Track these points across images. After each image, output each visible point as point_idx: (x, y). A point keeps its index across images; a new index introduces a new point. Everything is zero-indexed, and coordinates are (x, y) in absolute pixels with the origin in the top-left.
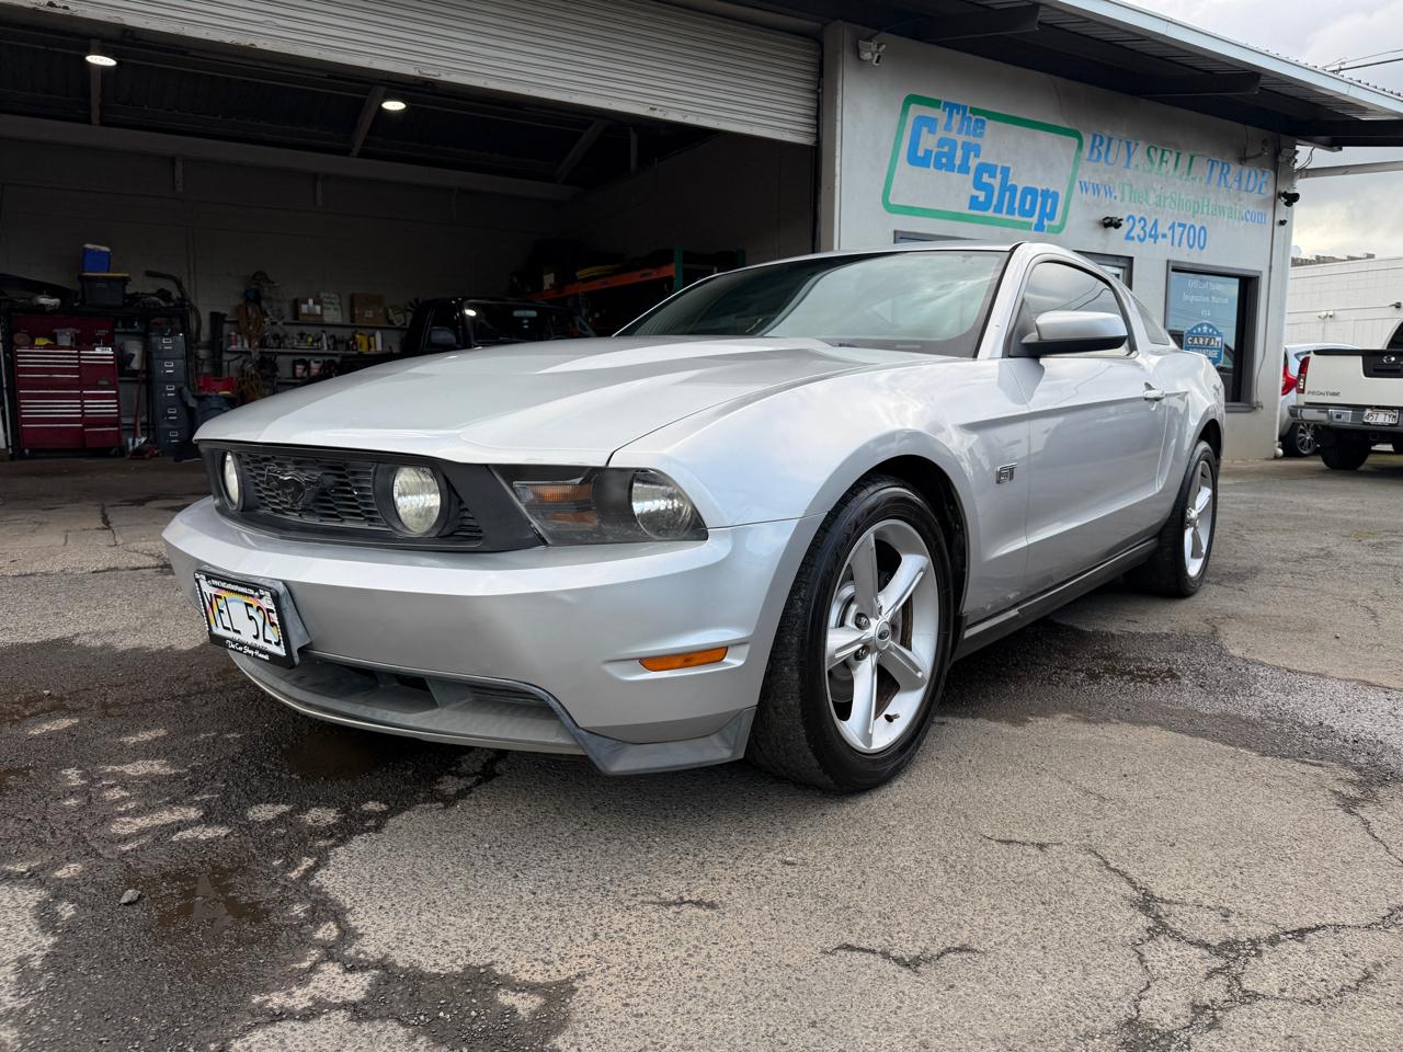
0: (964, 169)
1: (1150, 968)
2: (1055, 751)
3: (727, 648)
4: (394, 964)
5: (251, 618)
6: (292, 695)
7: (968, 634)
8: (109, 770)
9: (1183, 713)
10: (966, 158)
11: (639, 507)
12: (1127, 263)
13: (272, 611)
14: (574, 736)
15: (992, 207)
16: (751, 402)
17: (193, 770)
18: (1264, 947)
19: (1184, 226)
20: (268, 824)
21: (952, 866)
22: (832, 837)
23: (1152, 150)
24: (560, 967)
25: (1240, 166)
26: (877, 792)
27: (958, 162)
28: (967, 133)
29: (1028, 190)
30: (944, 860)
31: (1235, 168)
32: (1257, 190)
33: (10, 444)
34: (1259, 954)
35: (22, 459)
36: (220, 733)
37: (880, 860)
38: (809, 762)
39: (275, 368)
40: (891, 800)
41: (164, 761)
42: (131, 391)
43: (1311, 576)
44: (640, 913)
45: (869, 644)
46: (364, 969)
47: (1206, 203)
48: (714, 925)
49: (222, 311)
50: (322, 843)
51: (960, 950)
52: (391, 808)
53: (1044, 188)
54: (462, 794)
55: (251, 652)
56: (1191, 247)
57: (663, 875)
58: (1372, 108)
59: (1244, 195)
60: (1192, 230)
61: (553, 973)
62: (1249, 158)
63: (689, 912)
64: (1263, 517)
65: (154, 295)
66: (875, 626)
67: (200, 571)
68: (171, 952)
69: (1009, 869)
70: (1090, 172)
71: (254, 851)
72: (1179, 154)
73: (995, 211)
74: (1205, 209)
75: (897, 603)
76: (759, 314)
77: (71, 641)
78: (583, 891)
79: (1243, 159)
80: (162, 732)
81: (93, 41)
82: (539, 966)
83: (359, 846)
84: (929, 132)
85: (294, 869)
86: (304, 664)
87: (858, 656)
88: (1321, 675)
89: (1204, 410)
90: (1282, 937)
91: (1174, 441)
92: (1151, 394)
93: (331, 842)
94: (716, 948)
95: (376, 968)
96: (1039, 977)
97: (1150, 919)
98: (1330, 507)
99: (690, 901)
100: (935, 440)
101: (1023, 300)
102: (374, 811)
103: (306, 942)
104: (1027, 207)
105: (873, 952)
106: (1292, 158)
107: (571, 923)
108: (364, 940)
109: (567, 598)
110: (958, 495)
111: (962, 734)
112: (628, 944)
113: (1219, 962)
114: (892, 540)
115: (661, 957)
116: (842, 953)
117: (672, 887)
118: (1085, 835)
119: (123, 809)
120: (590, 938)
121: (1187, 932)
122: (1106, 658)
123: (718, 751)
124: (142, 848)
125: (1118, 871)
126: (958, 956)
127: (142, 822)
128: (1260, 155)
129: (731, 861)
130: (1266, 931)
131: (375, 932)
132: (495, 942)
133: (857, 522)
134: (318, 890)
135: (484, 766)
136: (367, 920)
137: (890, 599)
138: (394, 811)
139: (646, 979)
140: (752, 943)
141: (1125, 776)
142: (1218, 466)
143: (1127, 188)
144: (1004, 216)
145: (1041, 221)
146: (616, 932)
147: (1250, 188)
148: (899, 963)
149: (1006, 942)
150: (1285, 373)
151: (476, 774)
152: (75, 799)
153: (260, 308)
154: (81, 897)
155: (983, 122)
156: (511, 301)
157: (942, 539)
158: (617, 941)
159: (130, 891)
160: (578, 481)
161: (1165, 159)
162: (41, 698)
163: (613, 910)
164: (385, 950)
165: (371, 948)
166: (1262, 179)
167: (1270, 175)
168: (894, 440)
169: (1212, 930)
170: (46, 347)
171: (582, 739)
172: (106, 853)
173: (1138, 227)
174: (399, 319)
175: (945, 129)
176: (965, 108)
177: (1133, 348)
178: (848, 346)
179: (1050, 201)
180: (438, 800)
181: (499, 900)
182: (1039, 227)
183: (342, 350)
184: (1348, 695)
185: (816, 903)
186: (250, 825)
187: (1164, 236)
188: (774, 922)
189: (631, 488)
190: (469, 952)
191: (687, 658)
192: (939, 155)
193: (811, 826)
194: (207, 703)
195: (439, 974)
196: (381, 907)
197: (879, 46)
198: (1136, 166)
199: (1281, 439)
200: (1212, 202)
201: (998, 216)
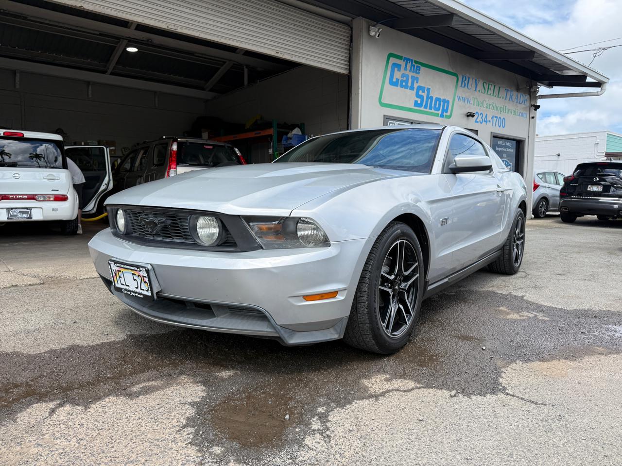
0: (412, 88)
3: (338, 292)
10: (413, 83)
15: (423, 106)
19: (497, 117)
23: (485, 84)
25: (517, 93)
27: (409, 85)
28: (413, 72)
29: (438, 99)
31: (515, 93)
32: (523, 103)
47: (505, 108)
53: (444, 98)
56: (500, 127)
59: (519, 105)
60: (500, 119)
62: (521, 89)
70: (462, 92)
72: (495, 86)
73: (424, 108)
74: (505, 110)
79: (518, 89)
84: (398, 70)
104: (437, 107)
106: (536, 92)
110: (426, 230)
128: (524, 88)
143: (475, 100)
144: (428, 110)
145: (442, 113)
147: (521, 102)
155: (420, 68)
161: (490, 88)
166: (525, 98)
167: (528, 96)
173: (480, 117)
175: (404, 70)
176: (412, 60)
179: (446, 104)
182: (442, 116)
187: (490, 121)
192: (402, 81)
197: (379, 29)
198: (479, 91)
199: (533, 210)
200: (507, 108)
201: (425, 110)
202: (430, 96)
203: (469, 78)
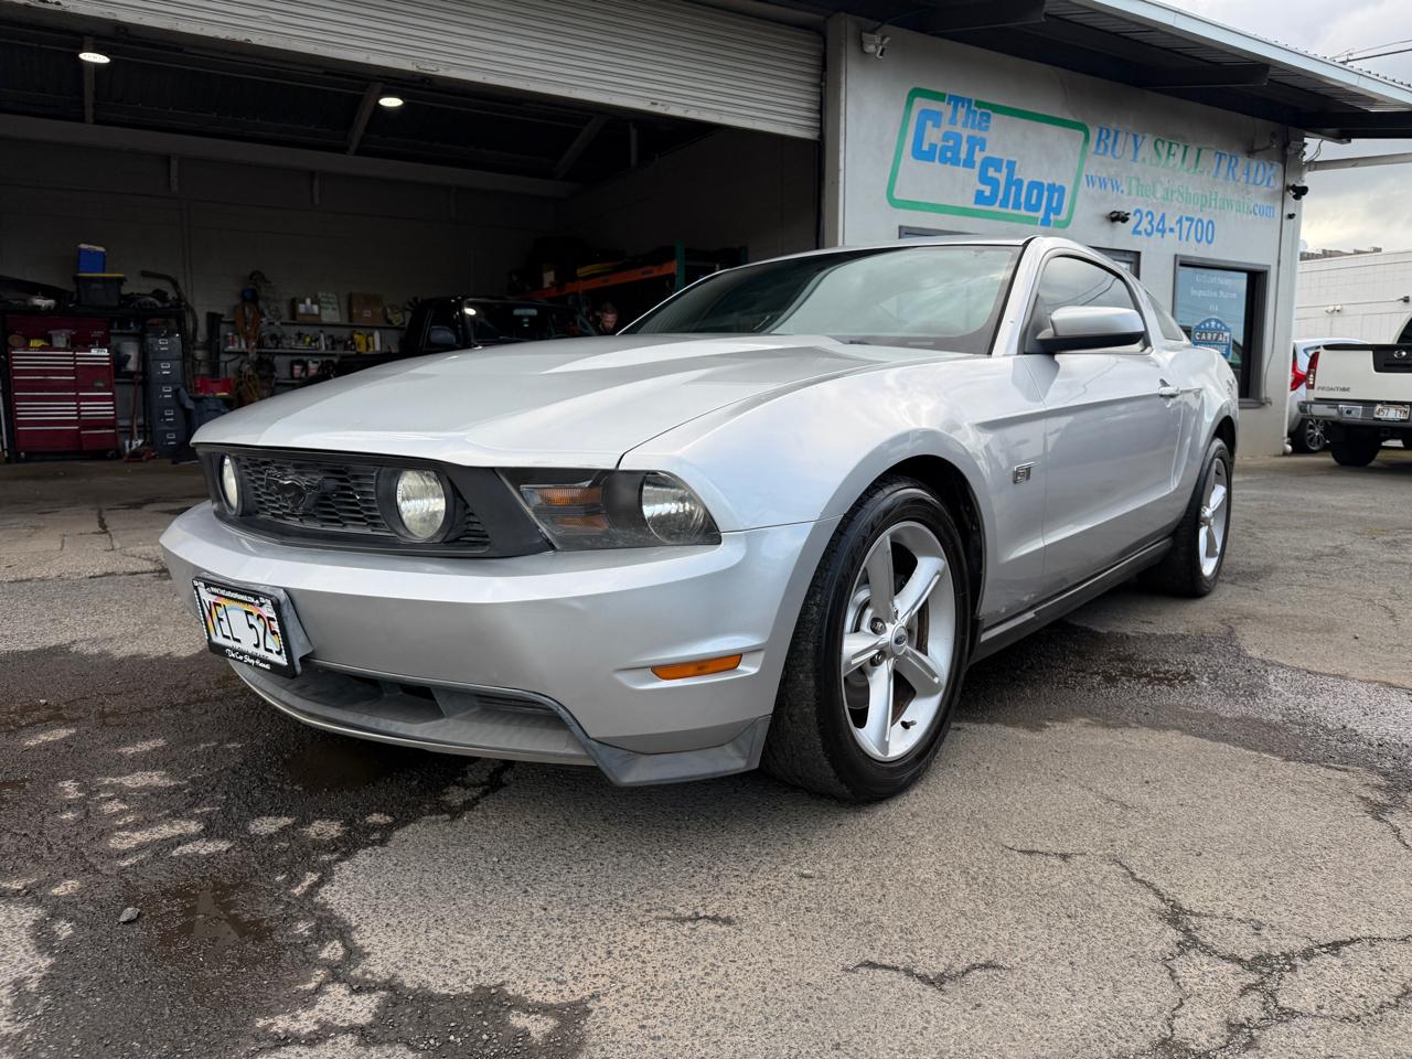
0: (969, 163)
1: (1182, 984)
2: (1074, 758)
3: (741, 655)
4: (402, 984)
5: (251, 626)
6: (292, 704)
7: (985, 637)
8: (106, 782)
9: (1203, 717)
10: (971, 152)
11: (649, 511)
12: (1134, 259)
13: (273, 620)
14: (584, 747)
15: (998, 202)
16: (763, 402)
17: (193, 781)
18: (1298, 961)
19: (1191, 220)
20: (270, 837)
21: (973, 878)
22: (849, 848)
23: (1159, 144)
24: (574, 988)
25: (1247, 159)
26: (894, 801)
27: (963, 156)
28: (972, 127)
29: (1034, 185)
30: (965, 872)
31: (1243, 161)
32: (1265, 183)
33: (5, 447)
34: (1294, 968)
35: (17, 462)
36: (221, 742)
37: (899, 872)
38: (826, 772)
39: (272, 368)
40: (908, 810)
41: (164, 773)
42: (128, 392)
43: (1326, 574)
44: (654, 930)
45: (885, 650)
46: (371, 990)
47: (1213, 197)
48: (731, 942)
49: (219, 312)
50: (326, 858)
51: (987, 966)
52: (396, 820)
53: (1050, 182)
54: (469, 805)
55: (252, 661)
56: (1199, 241)
57: (677, 889)
58: (1381, 99)
59: (1252, 188)
60: (1200, 224)
61: (566, 993)
62: (1258, 150)
63: (705, 928)
64: (1274, 514)
65: (149, 295)
66: (891, 632)
67: (198, 579)
68: (171, 973)
69: (1033, 881)
70: (1097, 165)
71: (257, 866)
72: (1186, 147)
73: (1001, 206)
74: (1213, 202)
75: (913, 607)
76: (766, 311)
77: (67, 648)
78: (596, 907)
79: (1251, 152)
80: (161, 742)
81: (86, 38)
82: (552, 987)
83: (364, 860)
84: (934, 126)
85: (297, 886)
86: (306, 673)
87: (874, 662)
88: (1341, 677)
89: (1218, 408)
90: (1316, 951)
91: (1189, 440)
92: (1166, 390)
93: (335, 856)
94: (733, 966)
95: (384, 989)
96: (1068, 995)
97: (1180, 933)
98: (1341, 504)
99: (705, 917)
100: (949, 439)
101: (1038, 296)
102: (379, 824)
103: (311, 962)
104: (1033, 202)
105: (896, 969)
106: (1300, 151)
107: (583, 940)
108: (371, 959)
109: (576, 604)
110: (974, 494)
111: (979, 739)
112: (644, 962)
113: (1252, 978)
114: (908, 542)
115: (677, 976)
116: (863, 970)
117: (687, 903)
118: (1109, 844)
119: (121, 823)
120: (604, 956)
121: (1219, 946)
122: (1122, 660)
123: (732, 761)
124: (141, 863)
125: (1144, 882)
126: (983, 973)
127: (140, 837)
128: (1268, 148)
129: (746, 875)
130: (1300, 945)
131: (382, 951)
132: (506, 961)
133: (872, 525)
134: (323, 907)
135: (491, 776)
136: (373, 938)
137: (906, 603)
138: (400, 823)
139: (662, 999)
140: (771, 961)
141: (1147, 782)
142: (1232, 463)
143: (1134, 182)
144: (1010, 210)
145: (1048, 216)
146: (630, 950)
147: (1258, 182)
148: (923, 981)
149: (1032, 957)
150: (1294, 369)
151: (483, 784)
152: (73, 812)
153: (258, 308)
154: (79, 916)
155: (989, 117)
156: (511, 300)
157: (959, 541)
158: (632, 961)
159: (129, 909)
160: (587, 484)
161: (1172, 152)
162: (38, 708)
163: (626, 927)
164: (393, 970)
165: (377, 966)
166: (1270, 172)
167: (1278, 167)
168: (907, 440)
169: (1244, 943)
170: (41, 348)
171: (594, 751)
172: (104, 869)
173: (1145, 220)
174: (396, 319)
175: (950, 123)
176: (970, 101)
177: (1147, 344)
178: (859, 343)
179: (1056, 194)
180: (444, 812)
181: (509, 917)
182: (1046, 222)
183: (340, 351)
184: (1370, 697)
185: (835, 918)
186: (252, 839)
187: (1172, 230)
188: (793, 938)
189: (641, 490)
190: (479, 971)
191: (701, 666)
192: (944, 150)
193: (828, 837)
194: (206, 712)
195: (448, 995)
196: (387, 925)
197: (883, 38)
198: (1144, 160)
199: (1290, 435)
200: (1219, 196)
201: (1003, 210)
202: (1015, 177)
203: (1117, 133)
